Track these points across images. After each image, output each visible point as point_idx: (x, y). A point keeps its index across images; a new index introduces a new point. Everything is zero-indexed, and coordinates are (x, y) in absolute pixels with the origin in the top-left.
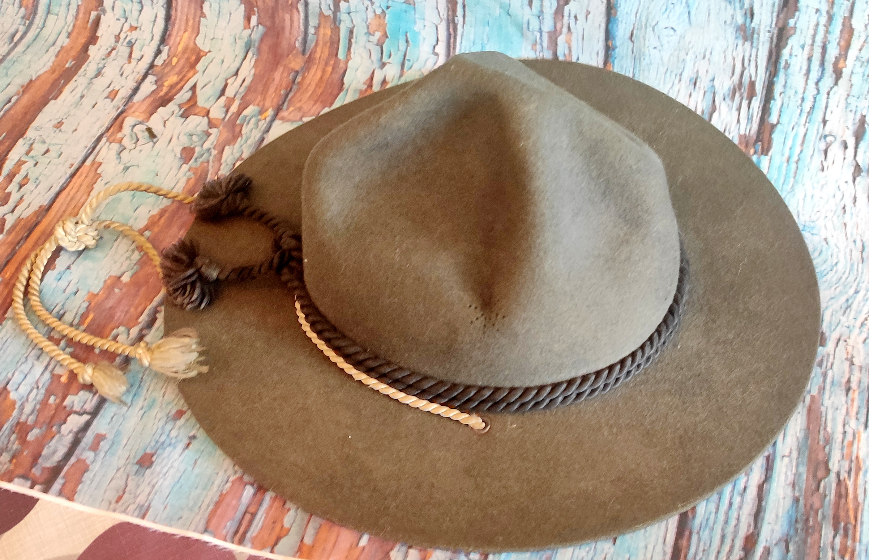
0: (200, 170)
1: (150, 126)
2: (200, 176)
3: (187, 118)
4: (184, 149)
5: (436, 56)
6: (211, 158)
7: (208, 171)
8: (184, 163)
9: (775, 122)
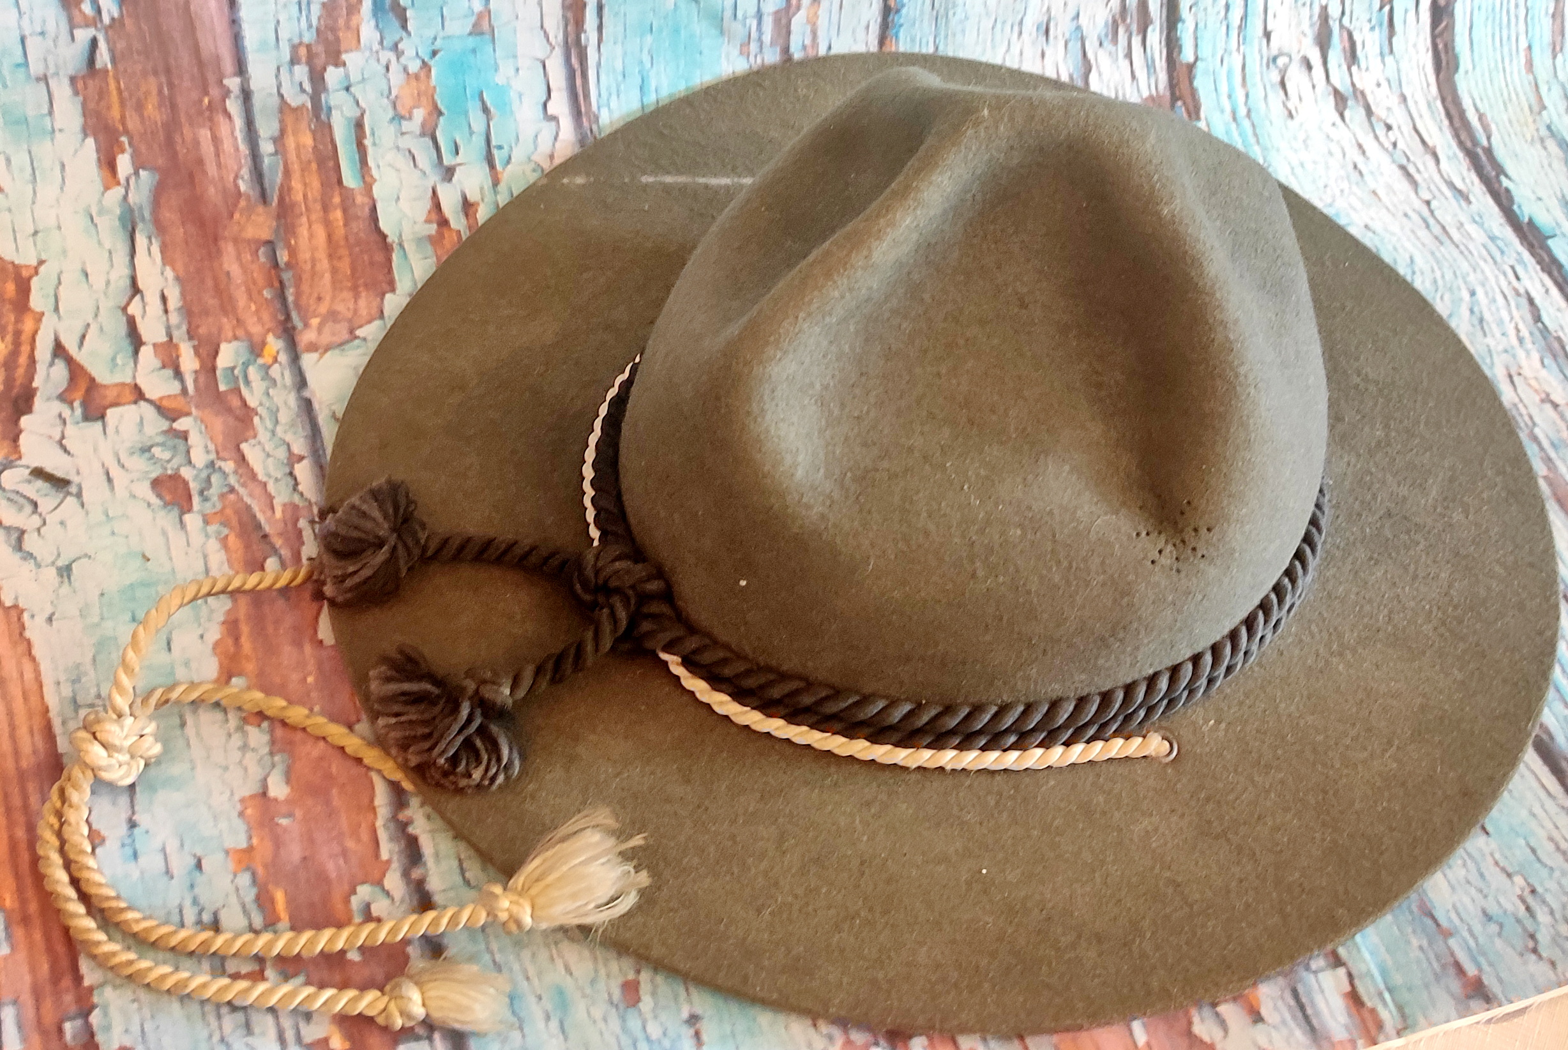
0: (229, 511)
1: (35, 464)
2: (240, 523)
3: (102, 417)
4: (156, 484)
5: (553, 124)
6: (232, 480)
7: (248, 508)
8: (182, 513)
9: (1191, 59)
